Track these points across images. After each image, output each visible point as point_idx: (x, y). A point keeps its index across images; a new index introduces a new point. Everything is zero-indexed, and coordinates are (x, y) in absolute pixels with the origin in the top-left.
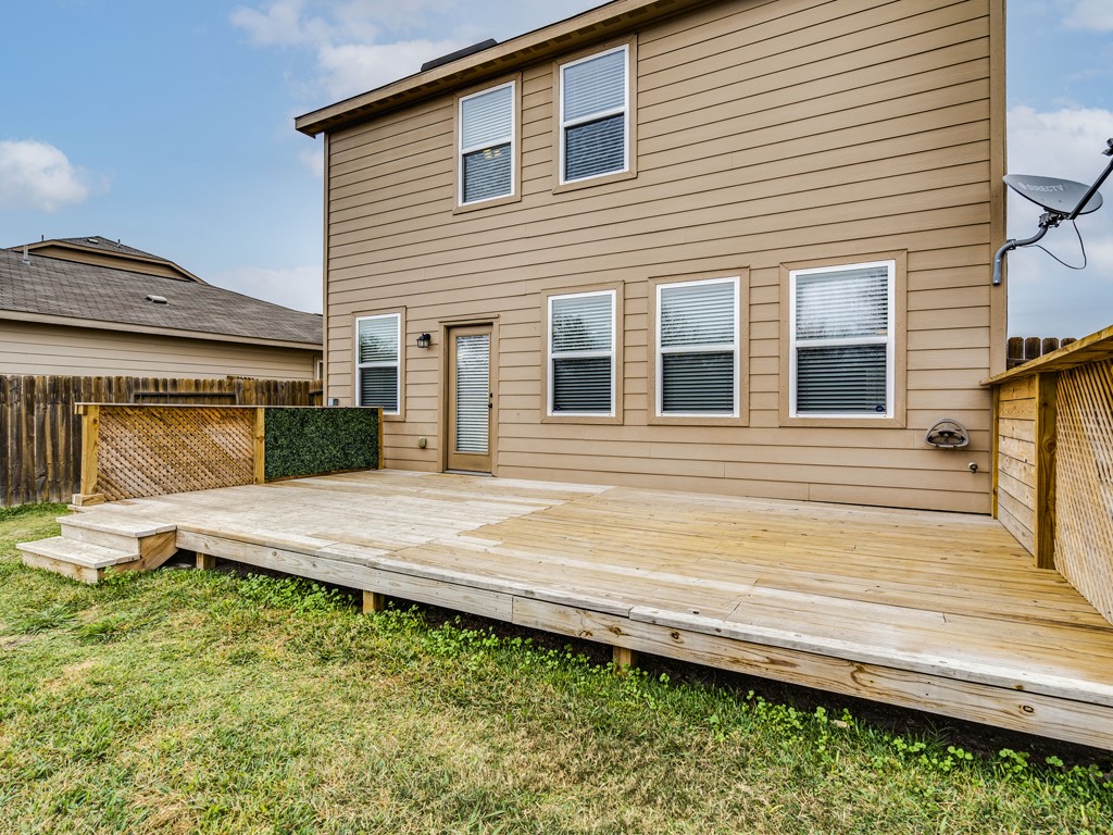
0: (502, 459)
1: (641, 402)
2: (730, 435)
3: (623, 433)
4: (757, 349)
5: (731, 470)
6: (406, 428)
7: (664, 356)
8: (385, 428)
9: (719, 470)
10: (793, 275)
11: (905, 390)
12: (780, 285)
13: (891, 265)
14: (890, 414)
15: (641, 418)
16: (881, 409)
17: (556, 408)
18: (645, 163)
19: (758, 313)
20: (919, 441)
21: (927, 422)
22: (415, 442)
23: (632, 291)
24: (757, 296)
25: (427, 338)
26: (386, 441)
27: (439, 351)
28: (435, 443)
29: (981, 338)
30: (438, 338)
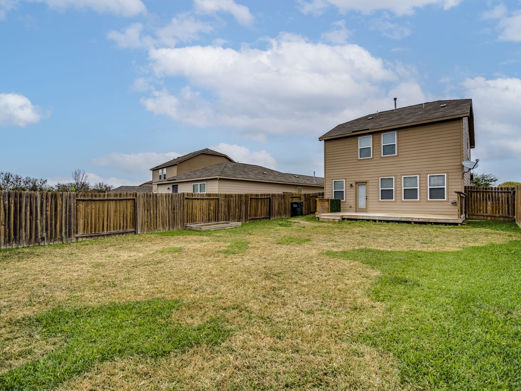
0: (369, 209)
1: (399, 198)
2: (417, 203)
3: (396, 203)
4: (422, 188)
5: (417, 210)
6: (346, 203)
7: (404, 189)
8: (341, 204)
9: (415, 210)
10: (428, 175)
11: (448, 195)
12: (426, 177)
13: (445, 174)
14: (446, 199)
15: (400, 201)
16: (444, 198)
17: (381, 199)
18: (400, 154)
19: (422, 182)
20: (450, 204)
21: (452, 200)
22: (349, 206)
23: (397, 177)
24: (422, 179)
25: (351, 185)
26: (341, 206)
27: (354, 188)
28: (353, 206)
29: (460, 183)
30: (354, 185)
